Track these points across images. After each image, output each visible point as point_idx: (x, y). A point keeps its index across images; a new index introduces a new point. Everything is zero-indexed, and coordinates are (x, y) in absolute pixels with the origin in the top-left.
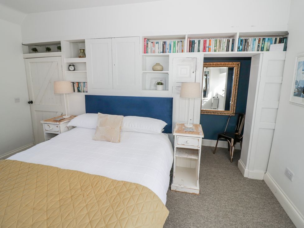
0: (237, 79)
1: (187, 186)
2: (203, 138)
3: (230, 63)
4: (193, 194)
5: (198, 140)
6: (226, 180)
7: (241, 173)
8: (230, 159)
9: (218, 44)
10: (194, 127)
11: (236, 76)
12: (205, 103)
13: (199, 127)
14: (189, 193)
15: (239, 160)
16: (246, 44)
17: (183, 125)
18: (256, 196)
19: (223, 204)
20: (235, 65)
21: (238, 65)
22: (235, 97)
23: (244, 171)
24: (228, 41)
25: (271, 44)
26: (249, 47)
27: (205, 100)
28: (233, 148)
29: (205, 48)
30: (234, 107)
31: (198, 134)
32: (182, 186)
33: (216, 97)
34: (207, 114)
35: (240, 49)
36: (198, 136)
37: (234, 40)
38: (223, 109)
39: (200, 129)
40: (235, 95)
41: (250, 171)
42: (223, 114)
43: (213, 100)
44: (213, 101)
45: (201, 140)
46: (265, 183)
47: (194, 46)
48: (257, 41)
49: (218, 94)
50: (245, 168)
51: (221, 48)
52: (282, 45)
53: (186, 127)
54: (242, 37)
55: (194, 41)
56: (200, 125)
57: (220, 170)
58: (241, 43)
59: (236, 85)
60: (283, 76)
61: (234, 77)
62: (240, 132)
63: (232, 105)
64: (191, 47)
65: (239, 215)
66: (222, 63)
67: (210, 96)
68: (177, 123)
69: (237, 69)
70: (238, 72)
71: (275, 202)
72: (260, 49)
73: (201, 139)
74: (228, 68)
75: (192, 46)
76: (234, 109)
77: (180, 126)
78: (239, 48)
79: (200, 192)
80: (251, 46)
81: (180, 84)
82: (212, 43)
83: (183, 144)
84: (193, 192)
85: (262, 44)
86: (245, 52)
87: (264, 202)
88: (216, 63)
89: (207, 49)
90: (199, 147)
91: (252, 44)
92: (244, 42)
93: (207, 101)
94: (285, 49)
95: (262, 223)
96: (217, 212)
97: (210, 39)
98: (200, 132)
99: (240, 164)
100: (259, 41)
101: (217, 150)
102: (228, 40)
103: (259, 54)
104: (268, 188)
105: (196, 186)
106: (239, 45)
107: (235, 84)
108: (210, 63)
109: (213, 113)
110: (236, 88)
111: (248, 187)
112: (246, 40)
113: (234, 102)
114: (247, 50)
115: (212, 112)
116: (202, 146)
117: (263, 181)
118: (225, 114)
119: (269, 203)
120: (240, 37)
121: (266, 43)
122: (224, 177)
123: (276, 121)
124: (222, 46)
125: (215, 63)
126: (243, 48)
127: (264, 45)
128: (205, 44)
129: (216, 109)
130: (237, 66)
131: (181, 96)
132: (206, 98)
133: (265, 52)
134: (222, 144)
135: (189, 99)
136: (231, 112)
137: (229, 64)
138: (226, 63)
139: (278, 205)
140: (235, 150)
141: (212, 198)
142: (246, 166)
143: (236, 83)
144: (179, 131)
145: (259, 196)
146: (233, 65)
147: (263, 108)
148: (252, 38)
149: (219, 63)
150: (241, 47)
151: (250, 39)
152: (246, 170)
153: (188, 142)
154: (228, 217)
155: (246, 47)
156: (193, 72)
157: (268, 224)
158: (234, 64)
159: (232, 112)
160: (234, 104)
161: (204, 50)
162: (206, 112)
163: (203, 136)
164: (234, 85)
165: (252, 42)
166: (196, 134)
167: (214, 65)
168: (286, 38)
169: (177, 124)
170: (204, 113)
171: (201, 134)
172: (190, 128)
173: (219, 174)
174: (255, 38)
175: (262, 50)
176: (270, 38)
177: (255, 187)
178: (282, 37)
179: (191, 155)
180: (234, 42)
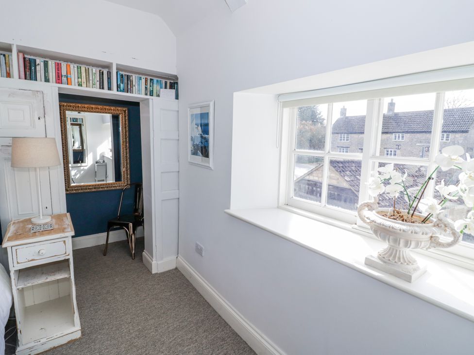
0: (126, 133)
1: (55, 335)
2: (73, 237)
3: (112, 108)
4: (69, 342)
5: (64, 242)
6: (126, 290)
7: (149, 270)
8: (131, 255)
9: (84, 74)
10: (54, 221)
11: (124, 129)
12: (82, 172)
13: (65, 219)
14: (62, 346)
15: (144, 253)
16: (129, 82)
17: (29, 221)
18: (169, 294)
19: (126, 331)
20: (120, 112)
21: (125, 111)
22: (127, 160)
23: (151, 265)
24: (101, 74)
25: (161, 88)
26: (134, 88)
27: (82, 168)
28: (133, 237)
29: (59, 77)
30: (127, 174)
31: (63, 230)
32: (43, 341)
33: (101, 161)
34: (84, 193)
35: (122, 88)
36: (62, 235)
37: (110, 73)
38: (113, 180)
39: (68, 221)
40: (126, 157)
41: (159, 263)
42: (111, 189)
43: (96, 166)
44: (96, 168)
45: (69, 241)
46: (179, 270)
47: (35, 69)
48: (143, 80)
49: (103, 156)
50: (152, 260)
51: (91, 82)
52: (173, 91)
53: (35, 224)
54: (122, 70)
55: (35, 61)
56: (68, 214)
57: (117, 279)
58: (121, 80)
59: (126, 142)
60: (178, 131)
61: (120, 129)
62: (140, 211)
63: (124, 172)
64: (27, 70)
65: (149, 334)
66: (99, 107)
67: (89, 161)
68: (13, 219)
69: (124, 118)
70: (125, 122)
71: (191, 290)
72: (149, 93)
73: (70, 239)
74: (111, 115)
75: (30, 69)
76: (127, 178)
77: (21, 225)
78: (118, 87)
79: (82, 333)
80: (136, 86)
81: (9, 141)
82: (72, 72)
83: (30, 259)
84: (70, 339)
85: (150, 86)
86: (129, 94)
87: (179, 297)
88: (88, 106)
89: (64, 79)
90: (67, 254)
91: (136, 84)
92: (125, 78)
93: (86, 168)
94: (177, 97)
95: (180, 325)
96: (117, 348)
97: (69, 63)
98: (66, 226)
99: (146, 258)
100: (146, 81)
101: (109, 247)
102: (100, 71)
103: (148, 99)
104: (183, 275)
105: (73, 325)
106: (119, 83)
107: (124, 140)
108: (77, 105)
109: (95, 188)
110: (126, 146)
111: (159, 286)
112: (128, 77)
113: (127, 167)
114: (132, 92)
115: (93, 187)
116: (73, 250)
117: (176, 268)
118: (115, 188)
119: (185, 295)
120: (118, 69)
121: (155, 85)
122: (124, 287)
123: (179, 188)
124: (91, 78)
125: (86, 106)
126: (126, 88)
127: (153, 88)
128: (58, 70)
129: (103, 180)
130: (124, 113)
131: (13, 166)
132: (83, 164)
133: (154, 98)
134: (115, 236)
135: (35, 169)
136: (124, 183)
137: (111, 110)
138: (105, 107)
139: (195, 292)
140: (136, 239)
141: (105, 330)
142: (153, 257)
143: (126, 139)
144: (17, 236)
145: (172, 292)
146: (117, 112)
147: (162, 173)
148: (137, 75)
149: (93, 106)
150: (122, 85)
151: (134, 77)
152: (154, 263)
153: (41, 252)
154: (134, 346)
155: (129, 87)
156: (39, 119)
157: (186, 323)
158: (118, 110)
159: (126, 183)
160: (127, 171)
161: (59, 79)
162: (82, 189)
163: (73, 233)
164: (123, 142)
165: (136, 80)
166: (58, 233)
167: (86, 110)
168: (177, 83)
169: (14, 223)
170: (77, 191)
171: (69, 230)
172: (46, 224)
173: (116, 286)
174: (140, 76)
175: (151, 94)
176: (159, 79)
177: (167, 282)
178: (172, 82)
179: (54, 275)
180: (110, 76)
